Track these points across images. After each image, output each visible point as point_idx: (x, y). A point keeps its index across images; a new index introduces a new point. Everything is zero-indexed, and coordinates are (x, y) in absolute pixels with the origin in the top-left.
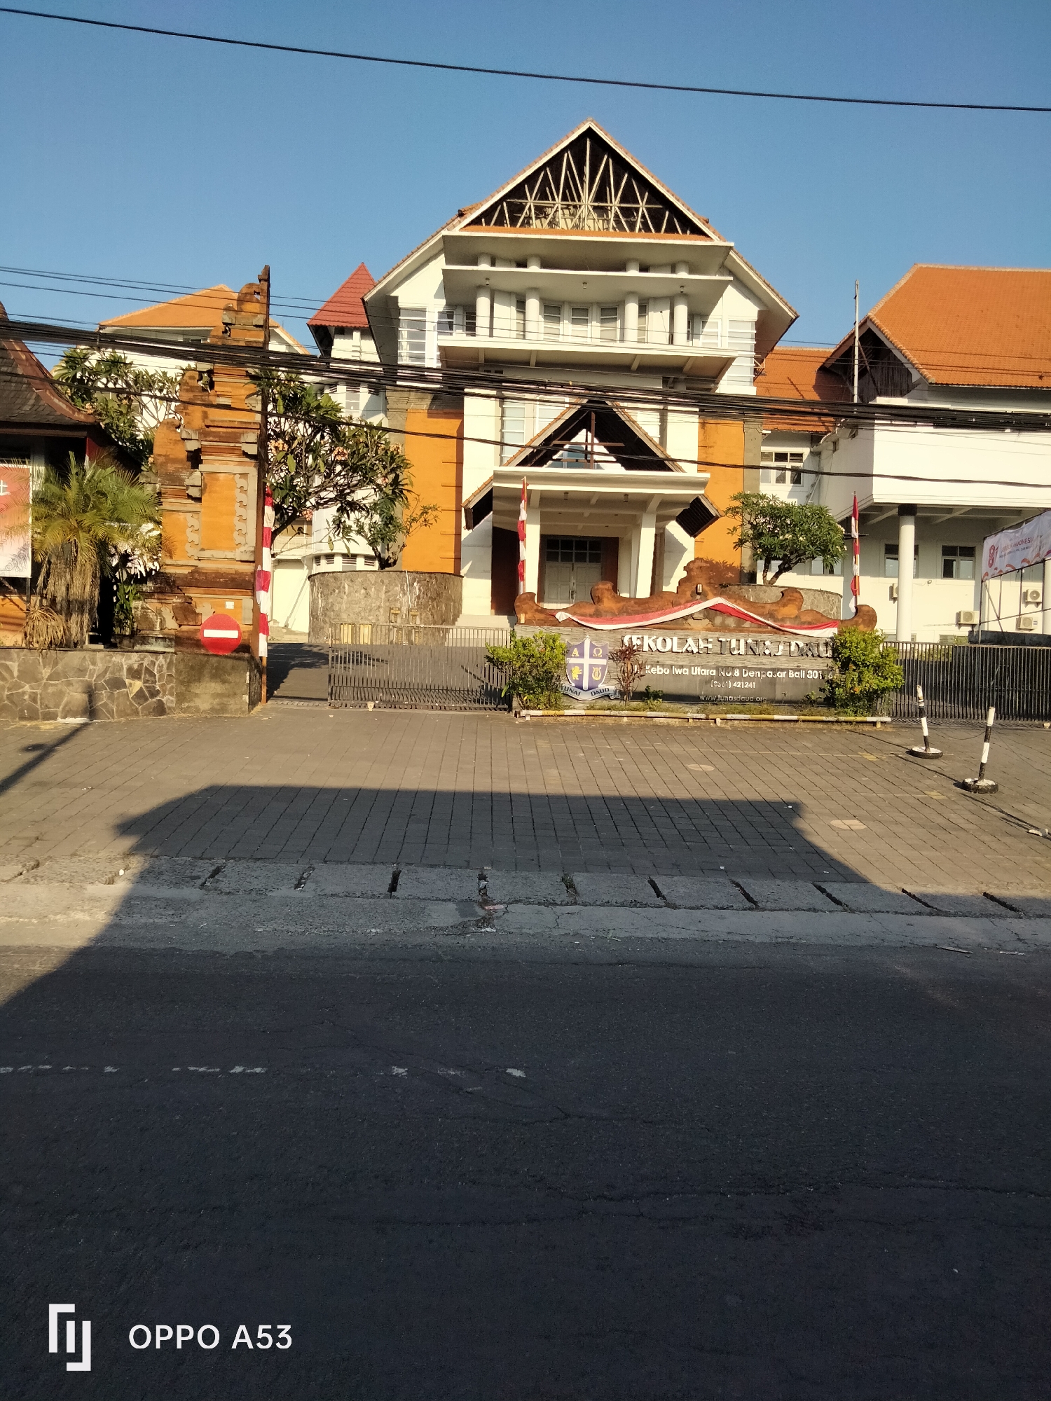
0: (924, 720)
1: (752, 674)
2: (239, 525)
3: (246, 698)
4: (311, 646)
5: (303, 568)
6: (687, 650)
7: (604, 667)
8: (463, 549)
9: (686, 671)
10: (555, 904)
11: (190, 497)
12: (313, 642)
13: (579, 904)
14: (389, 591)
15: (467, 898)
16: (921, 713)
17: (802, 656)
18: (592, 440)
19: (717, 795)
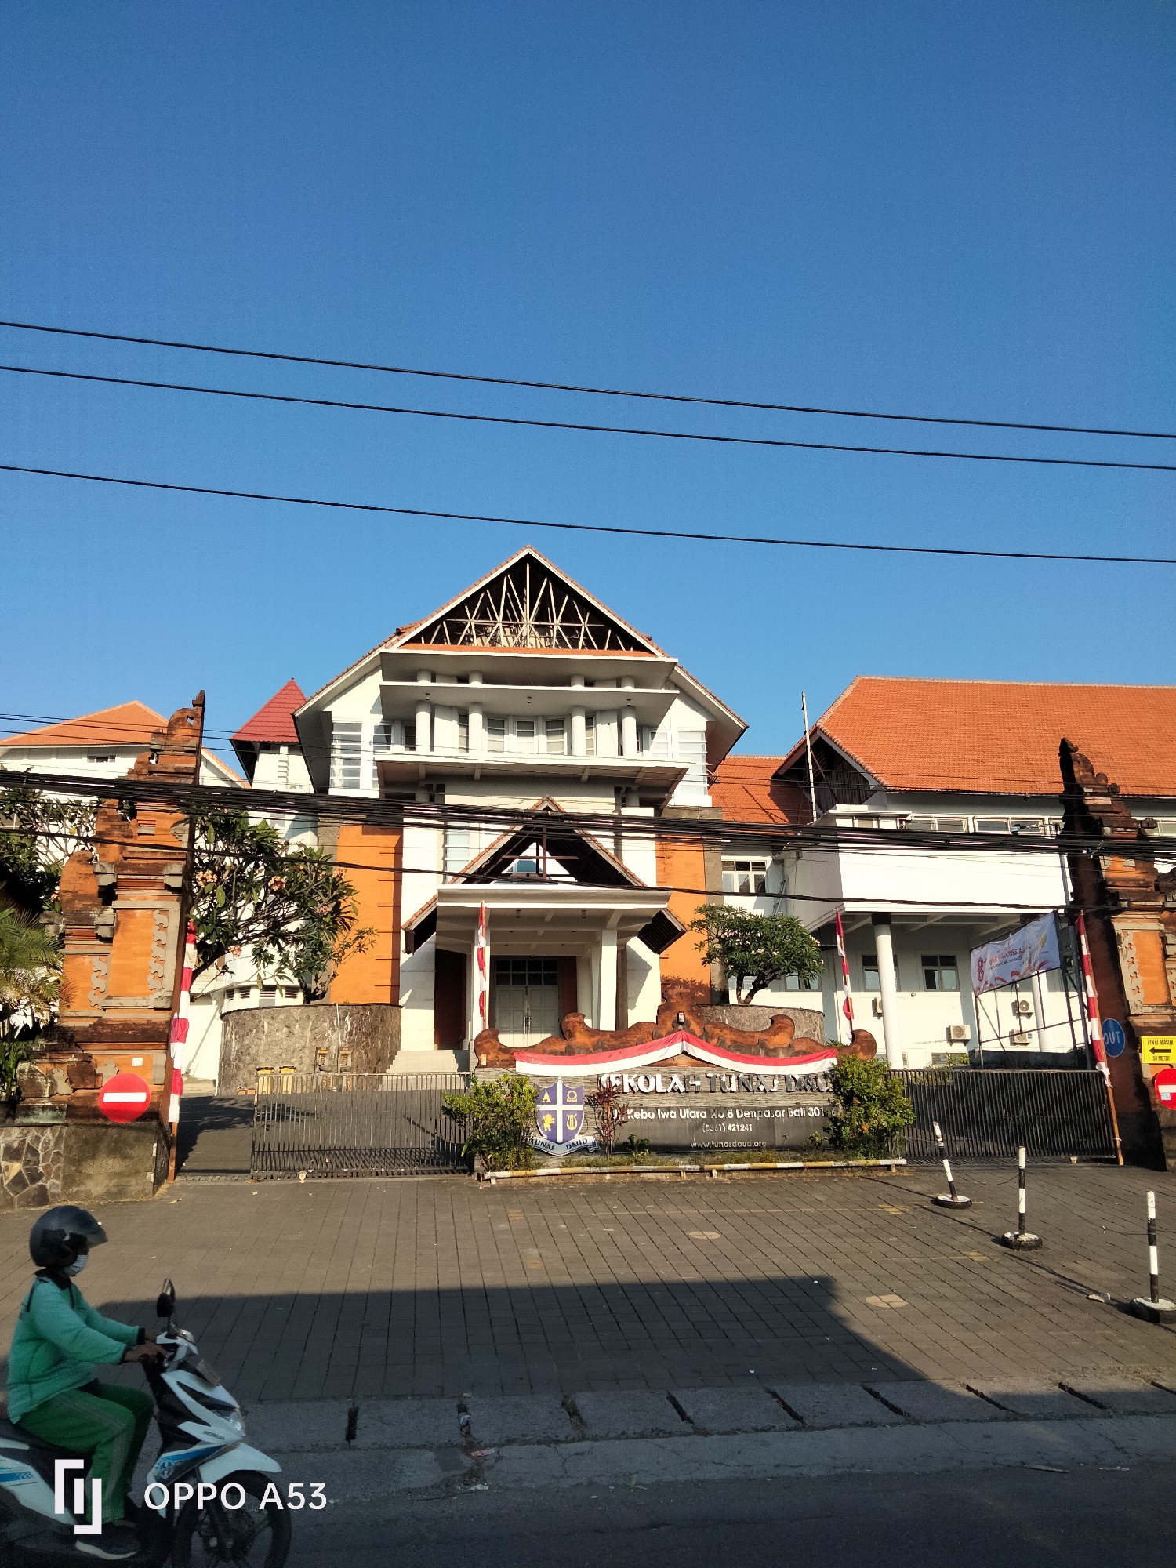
0: (946, 1162)
1: (747, 1115)
2: (155, 967)
3: (151, 1176)
4: (221, 1099)
5: (211, 1003)
6: (672, 1089)
7: (580, 1113)
8: (402, 976)
9: (672, 1114)
10: (559, 1442)
11: (99, 937)
12: (224, 1094)
13: (588, 1439)
14: (316, 1028)
15: (447, 1441)
16: (942, 1154)
17: (800, 1090)
18: (544, 854)
19: (731, 1274)
